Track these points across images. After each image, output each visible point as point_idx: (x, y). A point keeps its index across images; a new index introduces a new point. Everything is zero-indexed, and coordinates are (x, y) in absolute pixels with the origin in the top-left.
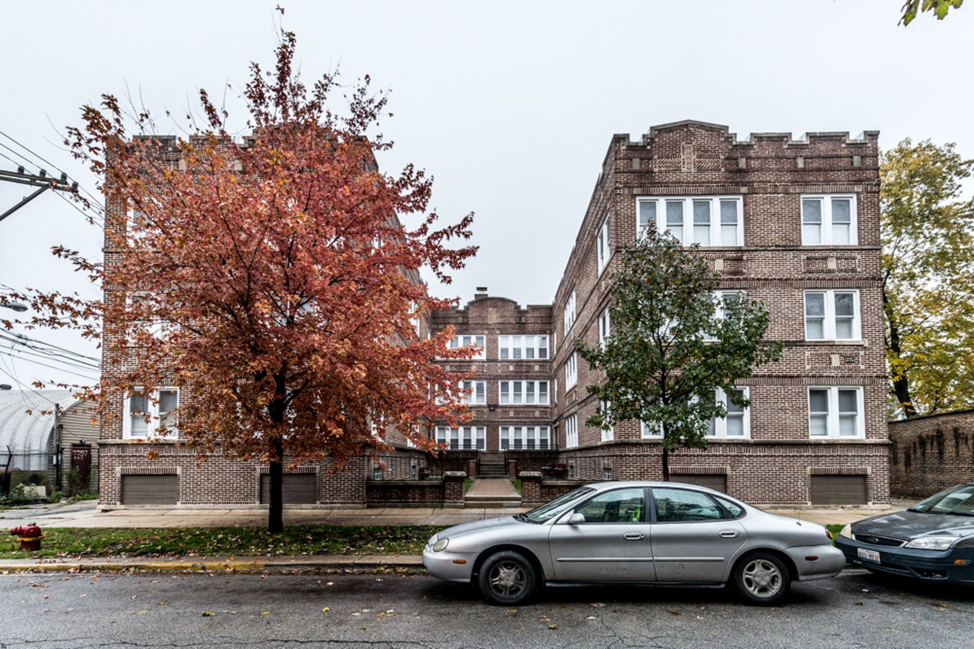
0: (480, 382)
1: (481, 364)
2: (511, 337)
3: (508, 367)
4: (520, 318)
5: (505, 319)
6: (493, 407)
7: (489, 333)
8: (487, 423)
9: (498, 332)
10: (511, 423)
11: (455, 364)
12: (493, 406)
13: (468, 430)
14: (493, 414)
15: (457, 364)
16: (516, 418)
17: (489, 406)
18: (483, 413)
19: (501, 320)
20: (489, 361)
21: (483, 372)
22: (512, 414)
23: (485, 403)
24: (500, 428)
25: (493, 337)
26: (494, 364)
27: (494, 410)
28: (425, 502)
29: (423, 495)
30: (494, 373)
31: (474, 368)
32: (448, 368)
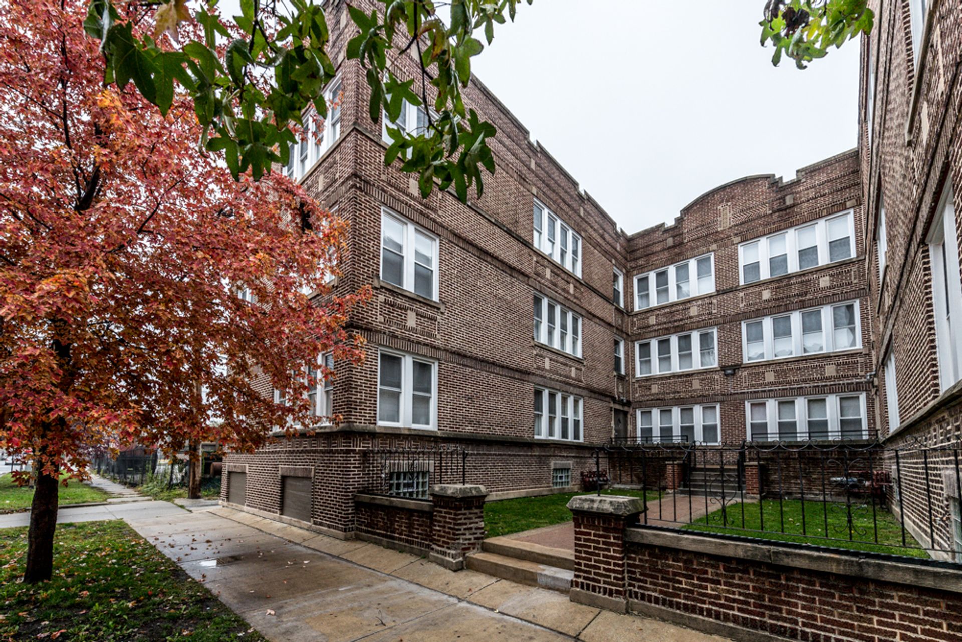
0: (704, 331)
1: (707, 301)
2: (763, 241)
3: (760, 293)
4: (783, 199)
5: (750, 213)
6: (731, 369)
7: (719, 247)
8: (720, 398)
9: (736, 239)
10: (770, 394)
11: (663, 311)
12: (730, 367)
13: (687, 412)
14: (731, 383)
15: (667, 310)
16: (780, 383)
17: (723, 368)
18: (713, 380)
19: (743, 217)
20: (720, 292)
21: (711, 313)
22: (770, 377)
23: (716, 365)
24: (747, 406)
25: (728, 250)
26: (731, 295)
27: (733, 374)
28: (411, 542)
29: (410, 527)
30: (732, 312)
31: (694, 311)
32: (652, 320)
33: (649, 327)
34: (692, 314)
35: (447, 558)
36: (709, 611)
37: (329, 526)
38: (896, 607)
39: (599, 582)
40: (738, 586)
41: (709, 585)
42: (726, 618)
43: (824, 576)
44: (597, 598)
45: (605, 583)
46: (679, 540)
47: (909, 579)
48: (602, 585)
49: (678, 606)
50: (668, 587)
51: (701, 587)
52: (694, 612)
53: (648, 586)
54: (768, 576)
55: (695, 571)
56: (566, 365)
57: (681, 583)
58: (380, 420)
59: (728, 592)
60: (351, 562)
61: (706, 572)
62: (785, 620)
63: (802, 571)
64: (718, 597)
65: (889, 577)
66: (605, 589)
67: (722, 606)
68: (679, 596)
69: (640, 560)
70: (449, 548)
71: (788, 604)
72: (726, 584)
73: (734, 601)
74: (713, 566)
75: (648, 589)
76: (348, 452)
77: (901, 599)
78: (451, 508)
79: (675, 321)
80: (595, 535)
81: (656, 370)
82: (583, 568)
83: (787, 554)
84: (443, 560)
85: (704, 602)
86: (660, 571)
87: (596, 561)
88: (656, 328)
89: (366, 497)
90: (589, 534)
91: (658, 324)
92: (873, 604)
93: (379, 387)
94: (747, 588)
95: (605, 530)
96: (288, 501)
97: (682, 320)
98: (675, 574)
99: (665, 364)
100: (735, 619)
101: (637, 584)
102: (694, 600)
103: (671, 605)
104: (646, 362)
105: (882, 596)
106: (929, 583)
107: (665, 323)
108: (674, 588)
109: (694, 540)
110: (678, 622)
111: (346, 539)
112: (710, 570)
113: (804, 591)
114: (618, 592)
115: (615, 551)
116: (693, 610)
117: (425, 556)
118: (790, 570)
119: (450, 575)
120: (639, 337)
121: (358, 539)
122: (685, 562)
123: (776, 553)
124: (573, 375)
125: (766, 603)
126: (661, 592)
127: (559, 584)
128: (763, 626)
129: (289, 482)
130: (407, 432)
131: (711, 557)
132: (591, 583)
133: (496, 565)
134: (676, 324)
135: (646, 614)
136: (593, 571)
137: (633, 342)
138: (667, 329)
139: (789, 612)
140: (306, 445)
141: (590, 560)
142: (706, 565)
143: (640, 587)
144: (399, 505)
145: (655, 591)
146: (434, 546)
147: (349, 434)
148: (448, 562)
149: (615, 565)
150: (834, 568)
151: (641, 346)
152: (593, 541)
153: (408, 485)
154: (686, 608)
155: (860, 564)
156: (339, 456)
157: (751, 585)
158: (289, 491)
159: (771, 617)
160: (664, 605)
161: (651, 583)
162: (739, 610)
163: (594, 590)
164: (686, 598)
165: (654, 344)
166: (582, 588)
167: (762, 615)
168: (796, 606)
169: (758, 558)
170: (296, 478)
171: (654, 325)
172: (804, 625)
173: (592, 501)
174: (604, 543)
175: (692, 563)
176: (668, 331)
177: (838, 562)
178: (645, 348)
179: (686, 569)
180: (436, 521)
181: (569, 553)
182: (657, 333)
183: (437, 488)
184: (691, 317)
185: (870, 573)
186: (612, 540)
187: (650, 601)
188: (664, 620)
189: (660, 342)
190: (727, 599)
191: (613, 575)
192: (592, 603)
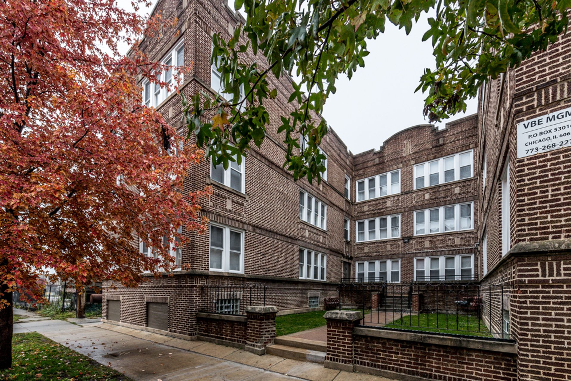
0: (394, 216)
1: (396, 198)
2: (427, 165)
3: (424, 195)
4: (438, 140)
5: (421, 146)
7: (403, 166)
8: (401, 256)
9: (413, 162)
10: (427, 254)
11: (372, 203)
12: (406, 238)
13: (383, 263)
14: (407, 246)
15: (374, 202)
16: (432, 248)
17: (403, 238)
18: (397, 246)
19: (417, 149)
20: (403, 193)
21: (397, 206)
22: (427, 244)
23: (399, 236)
24: (415, 260)
25: (408, 169)
26: (409, 195)
27: (408, 242)
28: (234, 340)
29: (232, 331)
30: (409, 205)
31: (389, 204)
32: (366, 208)
33: (364, 212)
34: (387, 206)
35: (256, 348)
36: (393, 368)
37: (180, 333)
38: (474, 360)
39: (339, 356)
40: (407, 355)
41: (394, 355)
42: (401, 371)
43: (445, 347)
44: (339, 365)
45: (343, 357)
46: (380, 332)
47: (480, 347)
48: (341, 358)
49: (378, 366)
50: (374, 357)
51: (389, 356)
52: (386, 369)
53: (364, 357)
54: (421, 349)
55: (387, 348)
56: (317, 234)
57: (380, 354)
58: (211, 267)
59: (402, 358)
60: (198, 353)
61: (392, 349)
62: (427, 370)
63: (436, 345)
64: (397, 361)
65: (472, 346)
66: (343, 360)
67: (399, 365)
68: (379, 362)
69: (361, 344)
70: (256, 342)
71: (429, 362)
72: (401, 354)
73: (405, 362)
74: (395, 345)
75: (364, 359)
76: (192, 287)
77: (476, 356)
78: (258, 320)
79: (378, 209)
80: (338, 332)
81: (367, 238)
82: (331, 349)
83: (429, 337)
84: (253, 349)
85: (391, 364)
86: (370, 349)
87: (338, 345)
88: (367, 213)
89: (204, 315)
90: (335, 331)
91: (369, 211)
92: (464, 359)
93: (210, 247)
94: (411, 355)
95: (343, 329)
96: (151, 319)
97: (382, 209)
98: (378, 350)
99: (372, 235)
100: (405, 371)
101: (358, 356)
102: (386, 363)
103: (375, 366)
104: (362, 234)
105: (469, 355)
106: (488, 348)
107: (373, 210)
108: (377, 358)
109: (387, 333)
110: (378, 374)
111: (192, 340)
112: (394, 347)
113: (436, 355)
114: (349, 361)
115: (348, 340)
116: (385, 368)
117: (242, 348)
118: (430, 345)
119: (257, 358)
120: (358, 218)
121: (199, 339)
122: (382, 344)
123: (425, 337)
124: (321, 241)
125: (419, 362)
126: (370, 360)
127: (318, 359)
128: (417, 373)
129: (151, 306)
130: (226, 275)
131: (395, 340)
132: (336, 357)
133: (284, 351)
134: (379, 211)
135: (363, 372)
136: (336, 351)
137: (355, 221)
138: (374, 214)
139: (429, 366)
140: (163, 282)
141: (335, 345)
142: (393, 345)
143: (360, 358)
144: (226, 319)
145: (367, 359)
146: (247, 342)
147: (193, 276)
148: (256, 350)
149: (348, 347)
150: (449, 343)
151: (359, 223)
152: (337, 335)
153: (227, 307)
154: (382, 367)
155: (460, 341)
156: (187, 290)
157: (413, 353)
158: (151, 311)
159: (421, 369)
160: (371, 366)
161: (366, 356)
162: (407, 366)
163: (337, 361)
164: (382, 362)
165: (367, 223)
166: (331, 360)
167: (417, 368)
168: (432, 362)
169: (416, 340)
170: (157, 303)
171: (366, 211)
172: (436, 371)
173: (337, 313)
174: (343, 336)
175: (386, 344)
176: (374, 215)
177: (451, 340)
178: (361, 224)
179: (383, 347)
180: (249, 327)
181: (323, 343)
182: (368, 216)
183: (249, 308)
184: (387, 208)
185: (464, 344)
186: (347, 334)
187: (365, 365)
188: (371, 374)
189: (370, 222)
190: (401, 361)
191: (347, 352)
192: (335, 368)
